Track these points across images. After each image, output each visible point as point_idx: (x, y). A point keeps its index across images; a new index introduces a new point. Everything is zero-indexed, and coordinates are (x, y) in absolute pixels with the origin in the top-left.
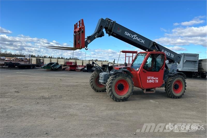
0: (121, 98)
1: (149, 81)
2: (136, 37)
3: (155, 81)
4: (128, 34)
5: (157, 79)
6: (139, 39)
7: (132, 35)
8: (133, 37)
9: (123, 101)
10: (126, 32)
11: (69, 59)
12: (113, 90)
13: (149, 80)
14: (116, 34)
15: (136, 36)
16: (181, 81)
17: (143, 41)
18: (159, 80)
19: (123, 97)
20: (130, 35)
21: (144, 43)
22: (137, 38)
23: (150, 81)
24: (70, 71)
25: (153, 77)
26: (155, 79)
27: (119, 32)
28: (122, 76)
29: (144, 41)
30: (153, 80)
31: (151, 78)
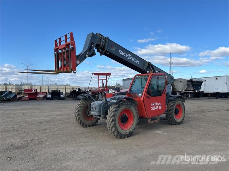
0: (127, 134)
1: (153, 108)
2: (130, 57)
3: (159, 107)
4: (123, 53)
5: (160, 105)
6: (134, 59)
7: (126, 54)
8: (128, 56)
9: (128, 137)
10: (120, 51)
11: (20, 84)
12: (117, 124)
13: (153, 106)
14: (110, 53)
15: (131, 55)
16: (180, 105)
17: (137, 62)
18: (162, 105)
19: (128, 131)
20: (125, 54)
21: (139, 63)
22: (132, 58)
23: (155, 108)
24: (28, 100)
25: (156, 103)
26: (158, 105)
27: (113, 50)
28: (126, 104)
29: (139, 61)
30: (157, 106)
31: (154, 104)
